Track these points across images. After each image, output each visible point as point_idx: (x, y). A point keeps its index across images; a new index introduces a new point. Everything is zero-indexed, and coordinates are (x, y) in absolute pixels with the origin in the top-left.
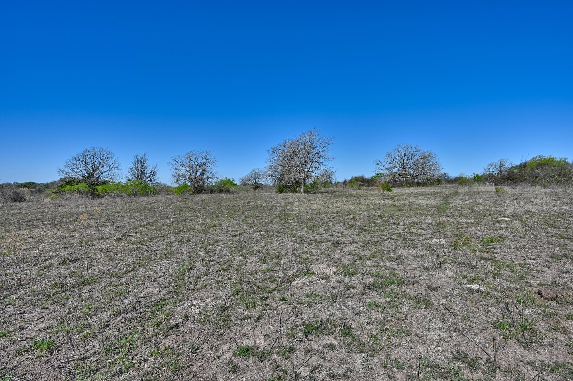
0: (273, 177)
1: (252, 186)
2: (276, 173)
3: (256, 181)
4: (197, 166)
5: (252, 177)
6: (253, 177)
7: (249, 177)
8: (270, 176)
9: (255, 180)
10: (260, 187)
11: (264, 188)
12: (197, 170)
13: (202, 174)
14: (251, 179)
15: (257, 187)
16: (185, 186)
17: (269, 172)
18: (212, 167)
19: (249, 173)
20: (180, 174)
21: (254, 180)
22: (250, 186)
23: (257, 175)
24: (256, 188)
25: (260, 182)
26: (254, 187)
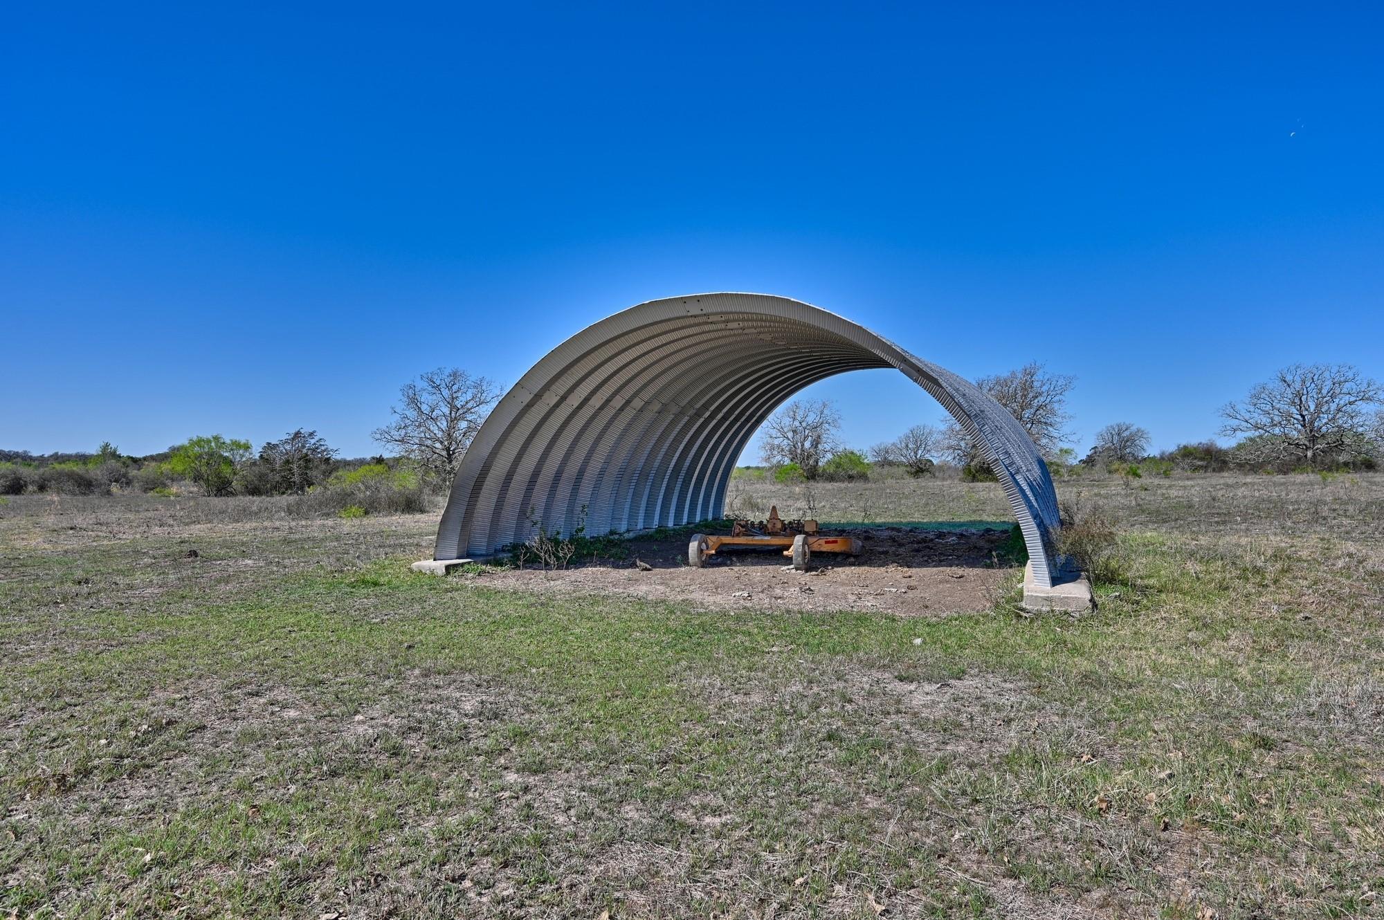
0: (956, 451)
1: (908, 469)
2: (963, 444)
3: (918, 457)
4: (805, 428)
5: (907, 446)
6: (910, 446)
7: (899, 446)
8: (948, 448)
9: (916, 454)
10: (927, 470)
11: (937, 474)
12: (806, 437)
13: (816, 444)
14: (904, 451)
15: (920, 469)
16: (779, 466)
17: (947, 441)
18: (833, 431)
19: (899, 438)
20: (773, 445)
21: (912, 454)
22: (905, 469)
23: (918, 440)
24: (917, 472)
25: (927, 456)
26: (913, 470)
